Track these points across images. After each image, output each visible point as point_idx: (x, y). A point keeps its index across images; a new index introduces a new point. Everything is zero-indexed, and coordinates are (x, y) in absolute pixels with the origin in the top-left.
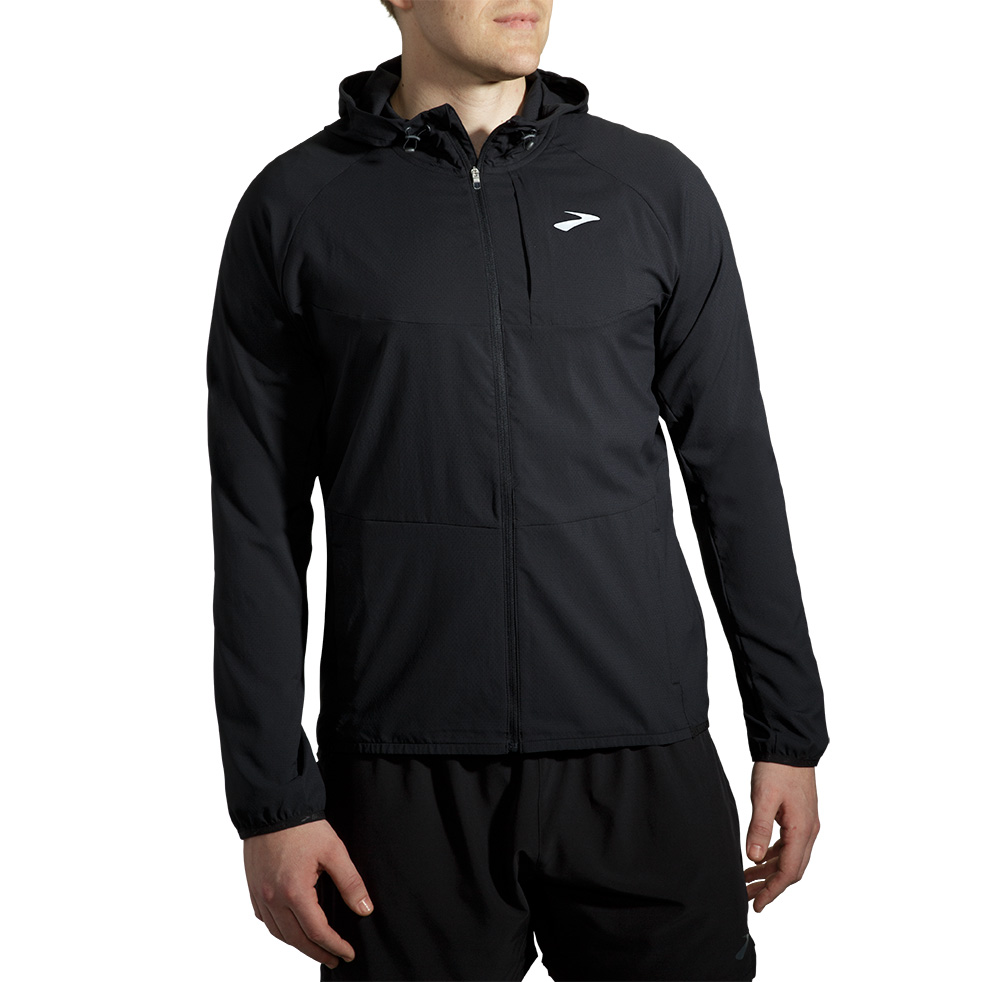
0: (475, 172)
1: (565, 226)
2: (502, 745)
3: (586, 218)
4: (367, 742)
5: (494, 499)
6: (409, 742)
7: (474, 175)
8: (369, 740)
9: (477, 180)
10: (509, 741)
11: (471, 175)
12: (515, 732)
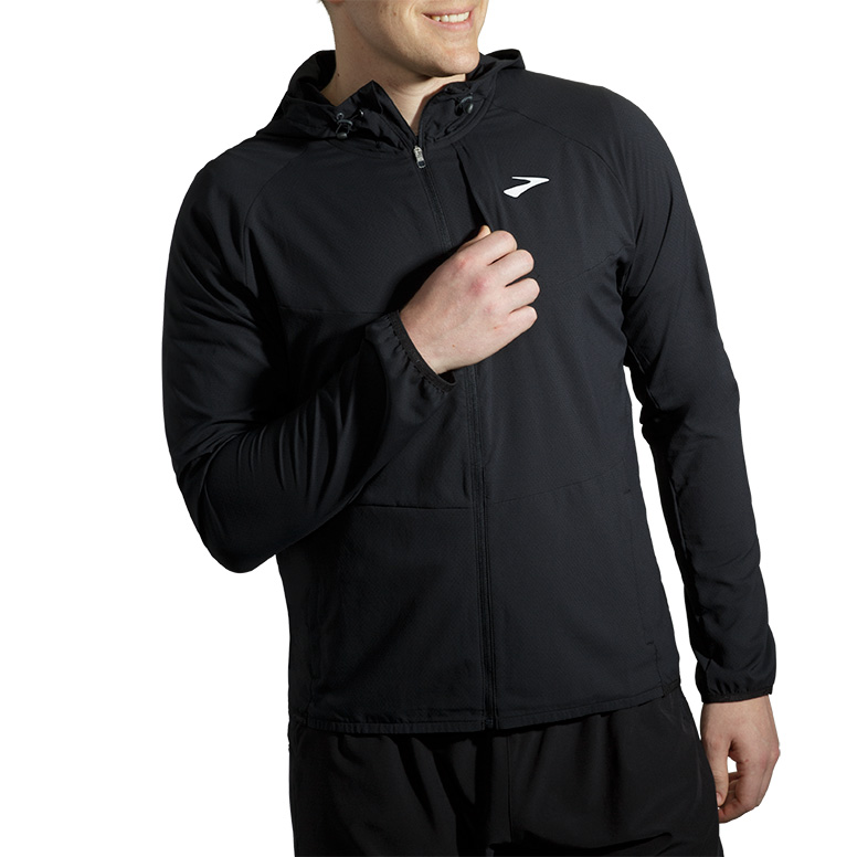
0: (418, 151)
1: (514, 192)
2: (478, 722)
3: (535, 181)
4: (340, 721)
5: (464, 479)
6: (385, 722)
7: (417, 154)
8: (341, 719)
9: (420, 159)
10: (484, 718)
11: (414, 155)
12: (490, 709)
